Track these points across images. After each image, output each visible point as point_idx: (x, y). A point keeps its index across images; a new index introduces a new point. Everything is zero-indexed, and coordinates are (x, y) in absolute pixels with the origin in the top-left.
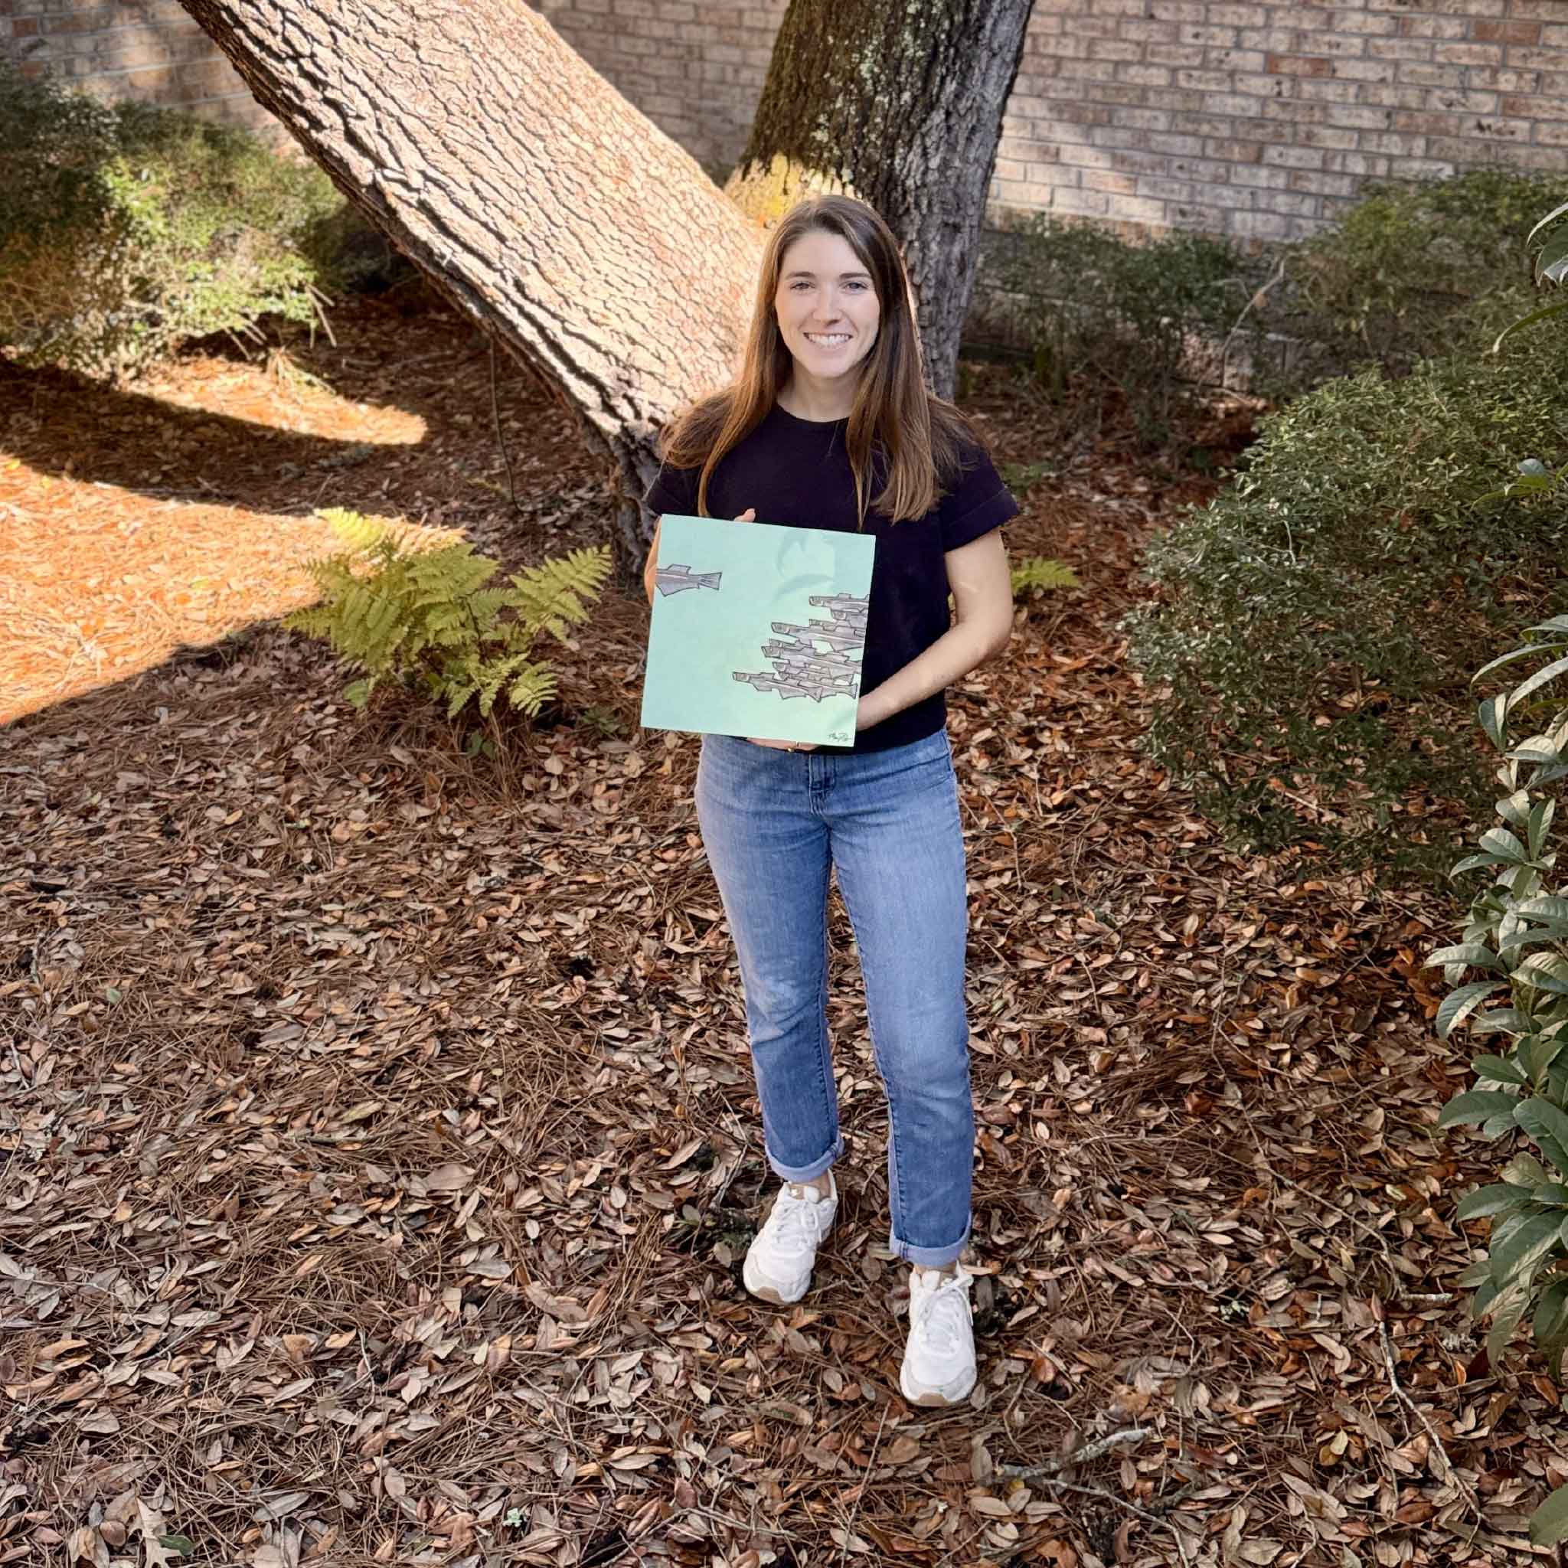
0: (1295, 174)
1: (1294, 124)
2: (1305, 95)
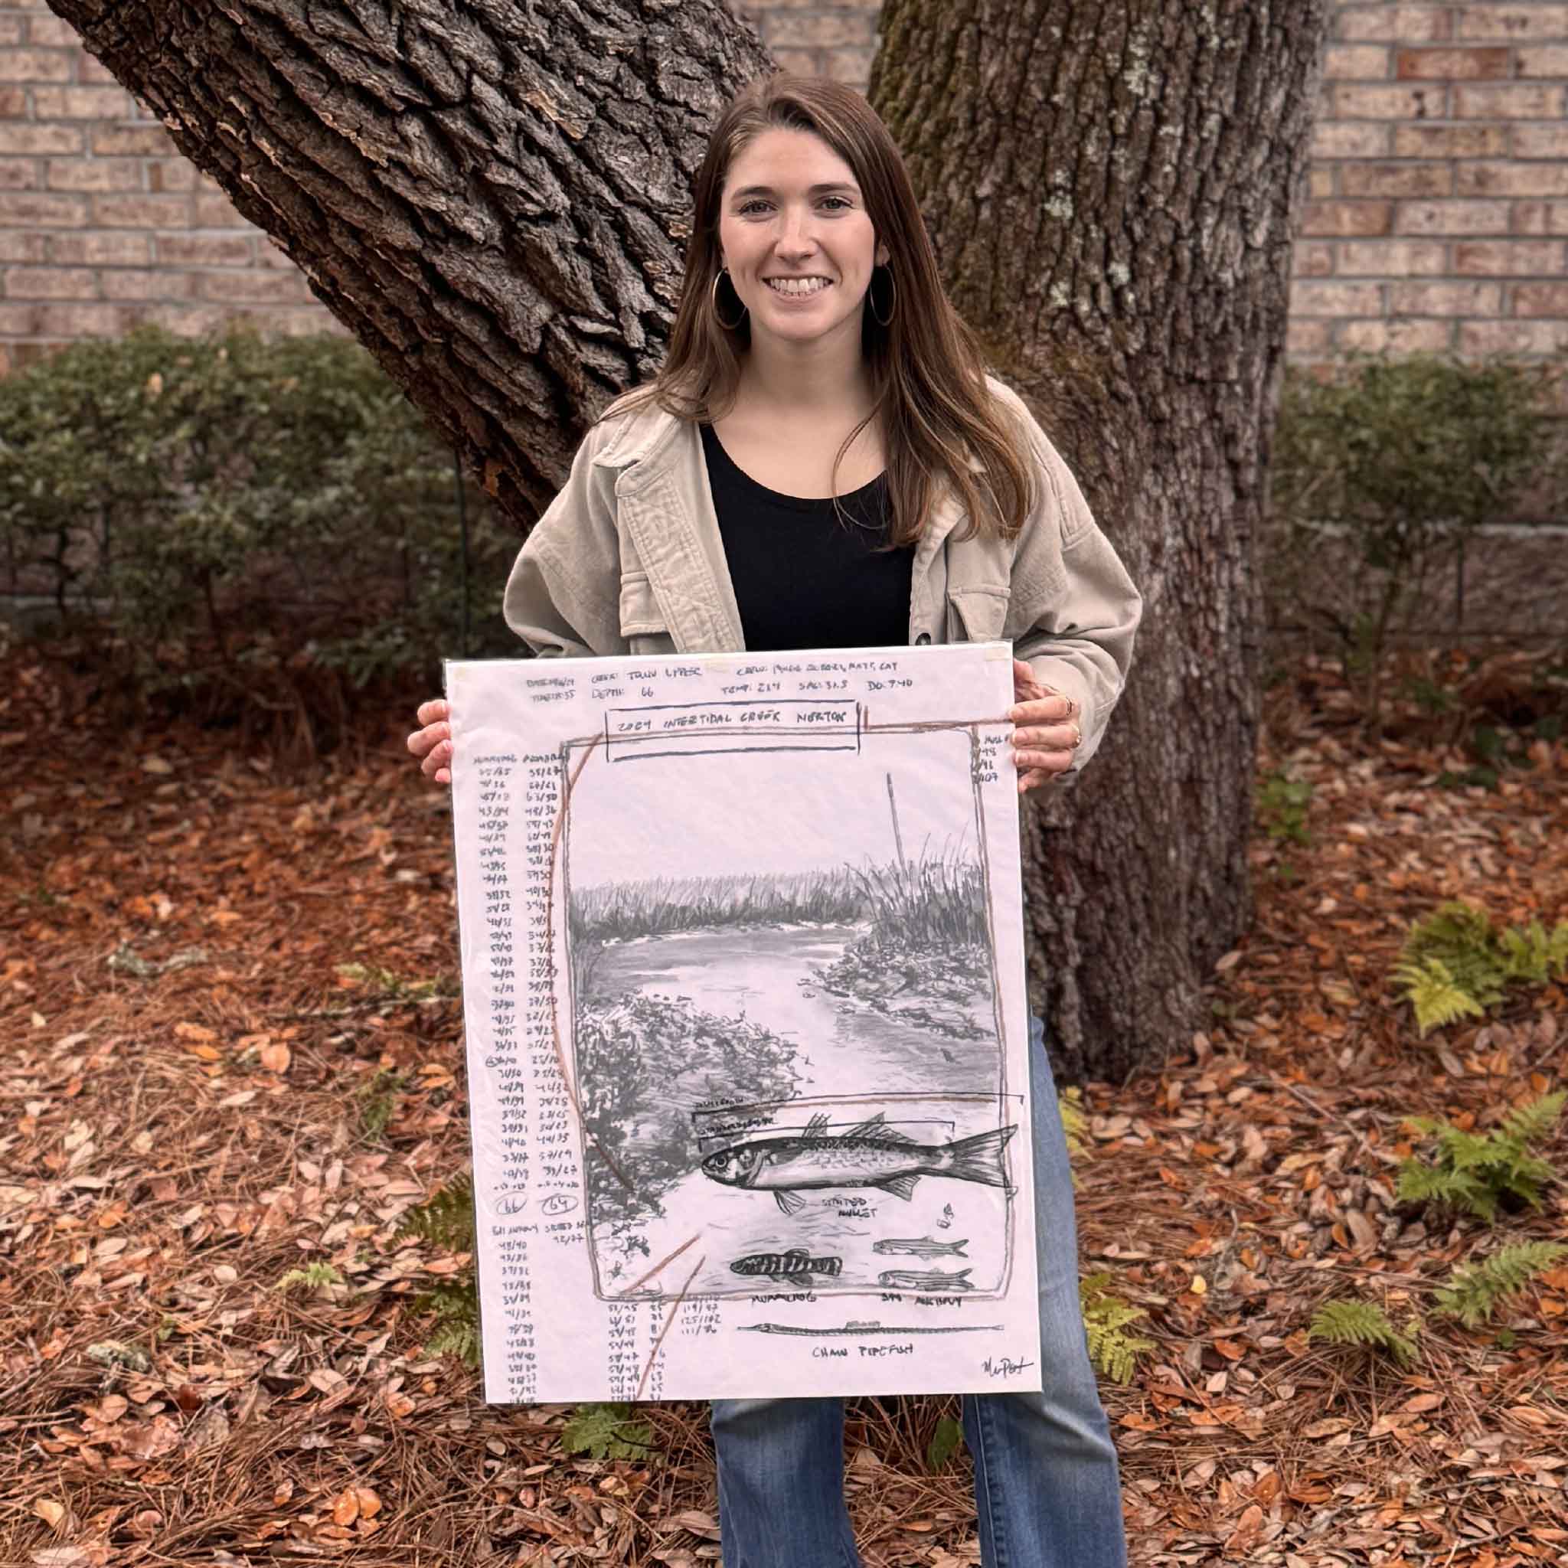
0: (1459, 247)
1: (1454, 161)
2: (1470, 111)
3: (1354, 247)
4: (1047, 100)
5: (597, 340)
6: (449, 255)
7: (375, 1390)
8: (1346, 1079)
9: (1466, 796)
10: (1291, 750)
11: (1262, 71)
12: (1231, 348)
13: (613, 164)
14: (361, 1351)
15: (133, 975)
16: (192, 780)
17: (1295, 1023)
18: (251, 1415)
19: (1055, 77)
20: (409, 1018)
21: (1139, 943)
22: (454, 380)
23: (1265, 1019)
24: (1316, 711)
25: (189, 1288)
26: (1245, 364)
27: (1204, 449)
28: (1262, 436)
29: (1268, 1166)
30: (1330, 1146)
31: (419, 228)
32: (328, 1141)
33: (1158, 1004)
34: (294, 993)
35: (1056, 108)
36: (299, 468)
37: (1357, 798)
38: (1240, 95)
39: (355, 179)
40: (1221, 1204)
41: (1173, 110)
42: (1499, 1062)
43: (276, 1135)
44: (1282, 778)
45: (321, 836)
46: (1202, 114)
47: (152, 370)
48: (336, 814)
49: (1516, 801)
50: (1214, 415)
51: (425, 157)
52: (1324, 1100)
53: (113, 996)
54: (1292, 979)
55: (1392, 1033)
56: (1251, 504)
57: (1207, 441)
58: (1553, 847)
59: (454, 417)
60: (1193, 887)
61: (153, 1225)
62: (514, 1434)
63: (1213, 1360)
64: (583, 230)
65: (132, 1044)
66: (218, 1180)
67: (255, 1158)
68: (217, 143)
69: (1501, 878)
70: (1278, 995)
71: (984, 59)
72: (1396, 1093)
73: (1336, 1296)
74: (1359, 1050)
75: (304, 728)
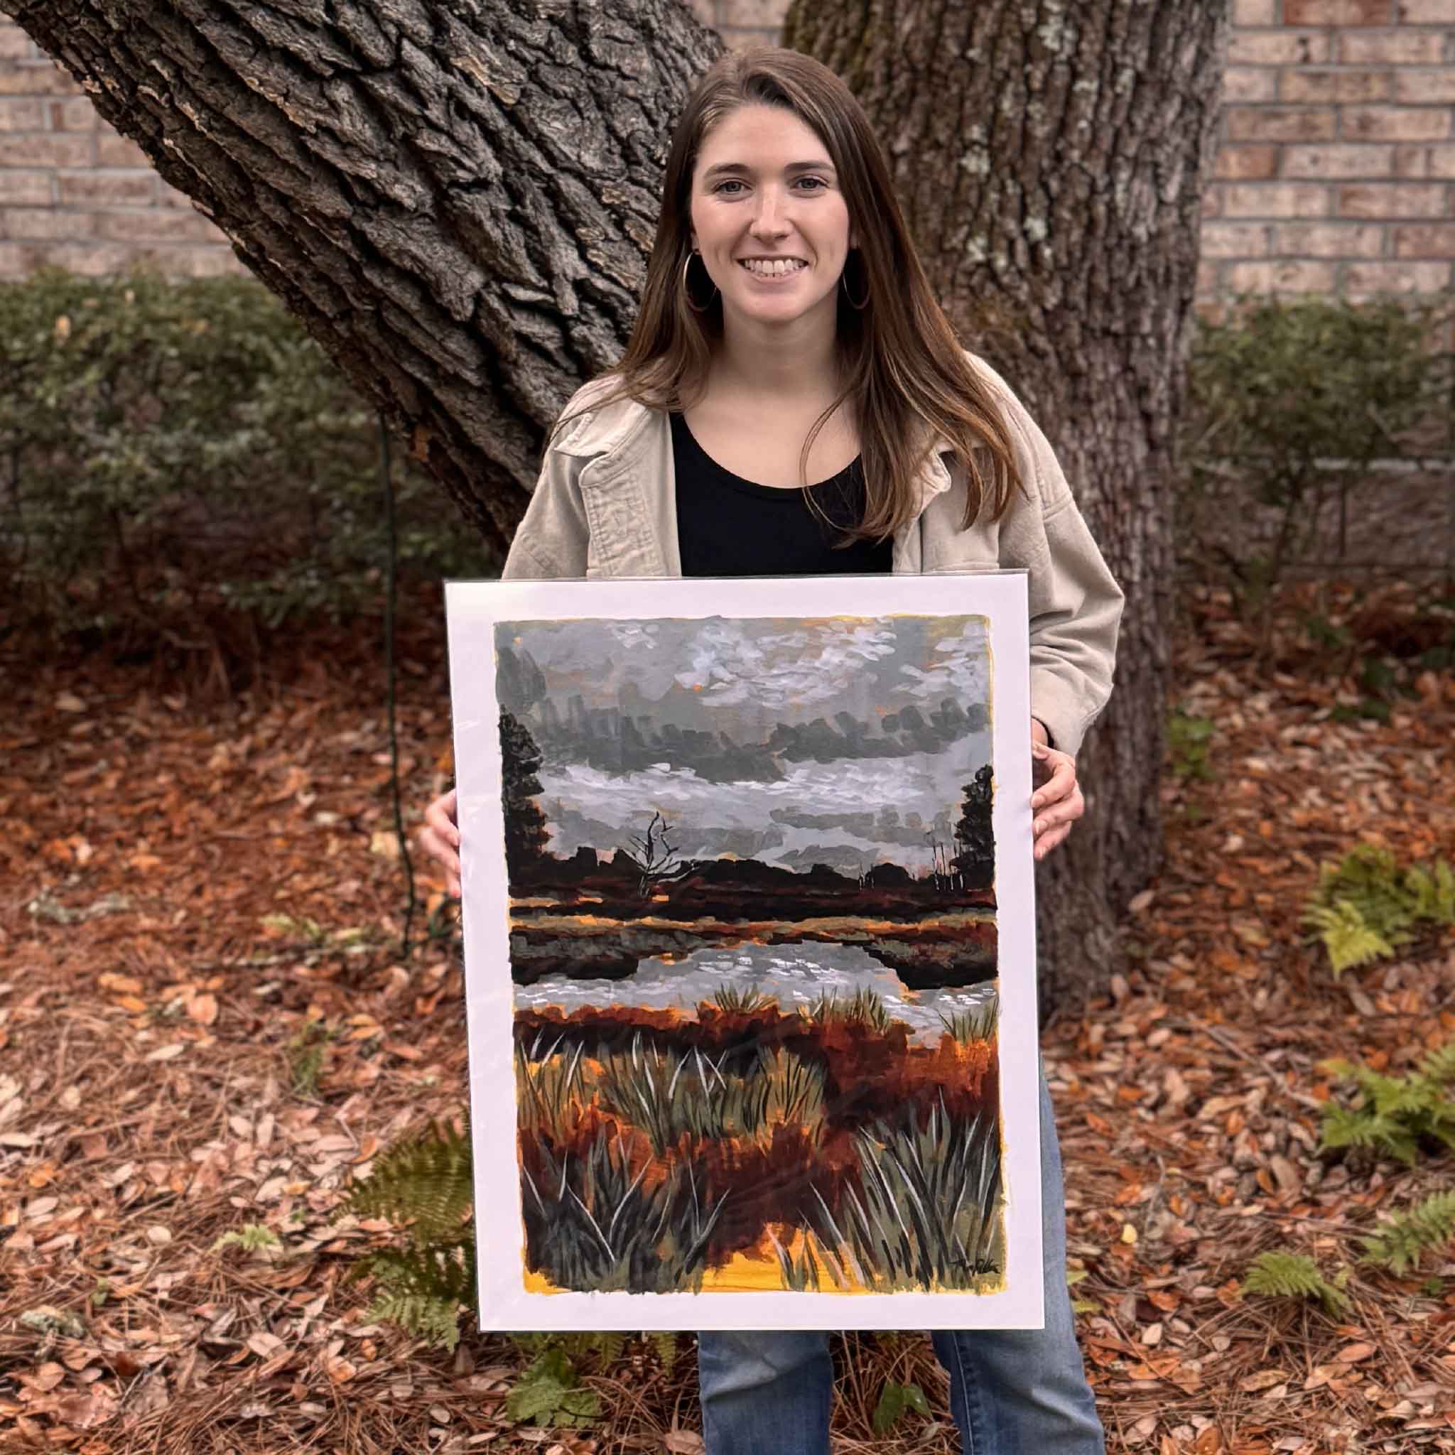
0: (1344, 189)
1: (1337, 106)
2: (1353, 57)
3: (1242, 190)
4: (963, 56)
5: (530, 308)
6: (379, 222)
7: (314, 1354)
8: (1262, 1019)
9: (1358, 729)
10: (1188, 684)
11: (1174, 26)
12: (1144, 302)
13: (545, 129)
14: (298, 1313)
15: (54, 922)
16: (107, 718)
17: (1210, 964)
18: (190, 1384)
19: (970, 34)
20: (335, 967)
21: (1060, 890)
22: (385, 347)
23: (1179, 960)
24: (1209, 644)
25: (121, 1250)
26: (1157, 317)
27: (1118, 401)
28: (1172, 386)
29: (1191, 1109)
30: (1250, 1089)
31: (349, 196)
32: (258, 1095)
33: (1078, 949)
34: (219, 942)
35: (971, 63)
36: (209, 412)
37: (1254, 733)
38: (1153, 49)
39: (282, 146)
40: (1147, 1150)
41: (1088, 66)
42: (1410, 1001)
43: (205, 1088)
44: (1182, 714)
45: (238, 776)
46: (1117, 69)
47: (58, 313)
48: (253, 753)
49: (1409, 734)
50: (1127, 368)
51: (354, 123)
52: (1242, 1042)
53: (36, 944)
54: (1205, 920)
55: (1305, 973)
56: (1163, 455)
57: (1122, 392)
58: (1446, 780)
59: (384, 383)
60: (1110, 831)
61: (84, 1184)
62: (457, 1400)
63: (1147, 1312)
64: (516, 196)
65: (57, 996)
66: (147, 1137)
67: (185, 1114)
68: (139, 107)
69: (1398, 813)
70: (1190, 935)
71: (899, 14)
72: (1310, 1033)
73: (1264, 1246)
74: (1273, 990)
75: (218, 667)
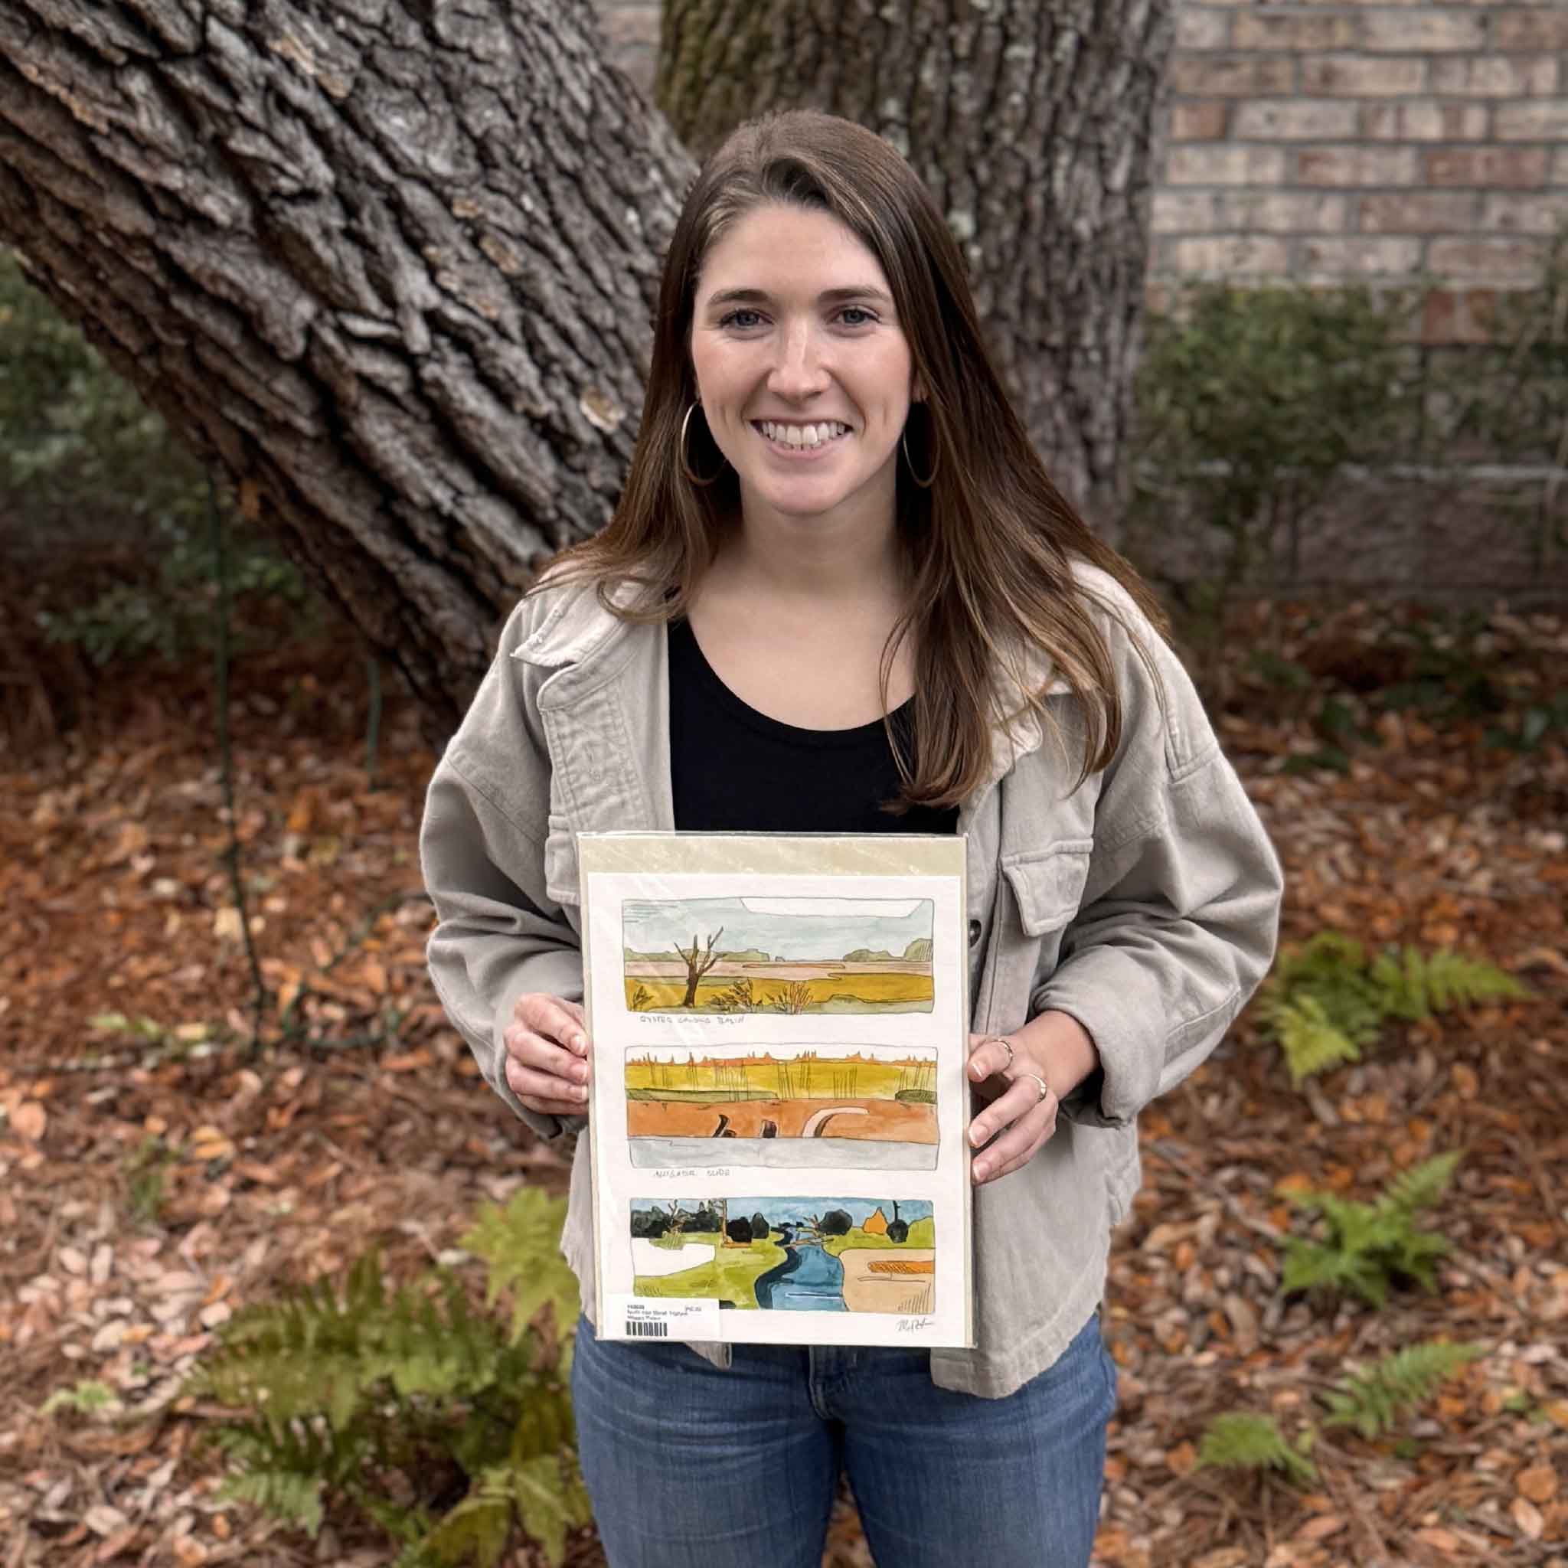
0: (1303, 152)
1: (1297, 55)
3: (1189, 154)
4: (877, 15)
5: (374, 343)
6: (188, 241)
7: (160, 1532)
8: (1213, 1131)
9: (1315, 782)
12: (1086, 309)
13: (384, 127)
14: (142, 1483)
20: (177, 1071)
22: (201, 388)
26: (1102, 327)
27: (1056, 427)
28: (1117, 407)
29: (1136, 1239)
30: (1201, 1214)
31: (150, 208)
32: (92, 1224)
34: (45, 1040)
35: (887, 25)
38: (1099, 8)
39: (69, 148)
41: (1023, 28)
42: (1376, 1108)
45: (66, 833)
46: (1055, 32)
48: (82, 805)
49: (1371, 787)
50: (1066, 387)
51: (153, 121)
52: (1192, 1158)
55: (1261, 1077)
56: (1106, 486)
57: (1060, 415)
58: (1411, 841)
59: (201, 428)
64: (351, 210)
69: (1360, 882)
72: (1267, 1148)
73: (1222, 1405)
74: (1225, 1096)
75: (40, 704)
